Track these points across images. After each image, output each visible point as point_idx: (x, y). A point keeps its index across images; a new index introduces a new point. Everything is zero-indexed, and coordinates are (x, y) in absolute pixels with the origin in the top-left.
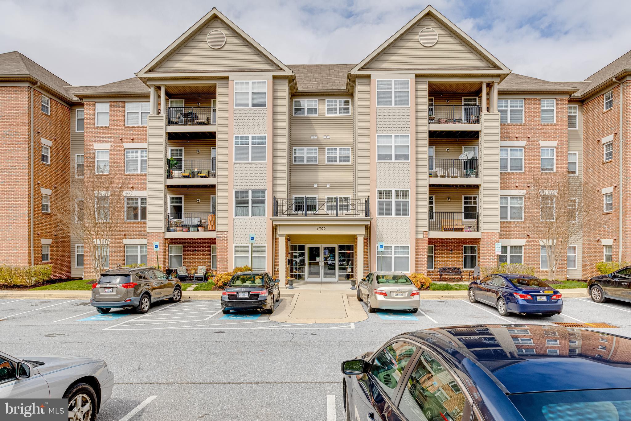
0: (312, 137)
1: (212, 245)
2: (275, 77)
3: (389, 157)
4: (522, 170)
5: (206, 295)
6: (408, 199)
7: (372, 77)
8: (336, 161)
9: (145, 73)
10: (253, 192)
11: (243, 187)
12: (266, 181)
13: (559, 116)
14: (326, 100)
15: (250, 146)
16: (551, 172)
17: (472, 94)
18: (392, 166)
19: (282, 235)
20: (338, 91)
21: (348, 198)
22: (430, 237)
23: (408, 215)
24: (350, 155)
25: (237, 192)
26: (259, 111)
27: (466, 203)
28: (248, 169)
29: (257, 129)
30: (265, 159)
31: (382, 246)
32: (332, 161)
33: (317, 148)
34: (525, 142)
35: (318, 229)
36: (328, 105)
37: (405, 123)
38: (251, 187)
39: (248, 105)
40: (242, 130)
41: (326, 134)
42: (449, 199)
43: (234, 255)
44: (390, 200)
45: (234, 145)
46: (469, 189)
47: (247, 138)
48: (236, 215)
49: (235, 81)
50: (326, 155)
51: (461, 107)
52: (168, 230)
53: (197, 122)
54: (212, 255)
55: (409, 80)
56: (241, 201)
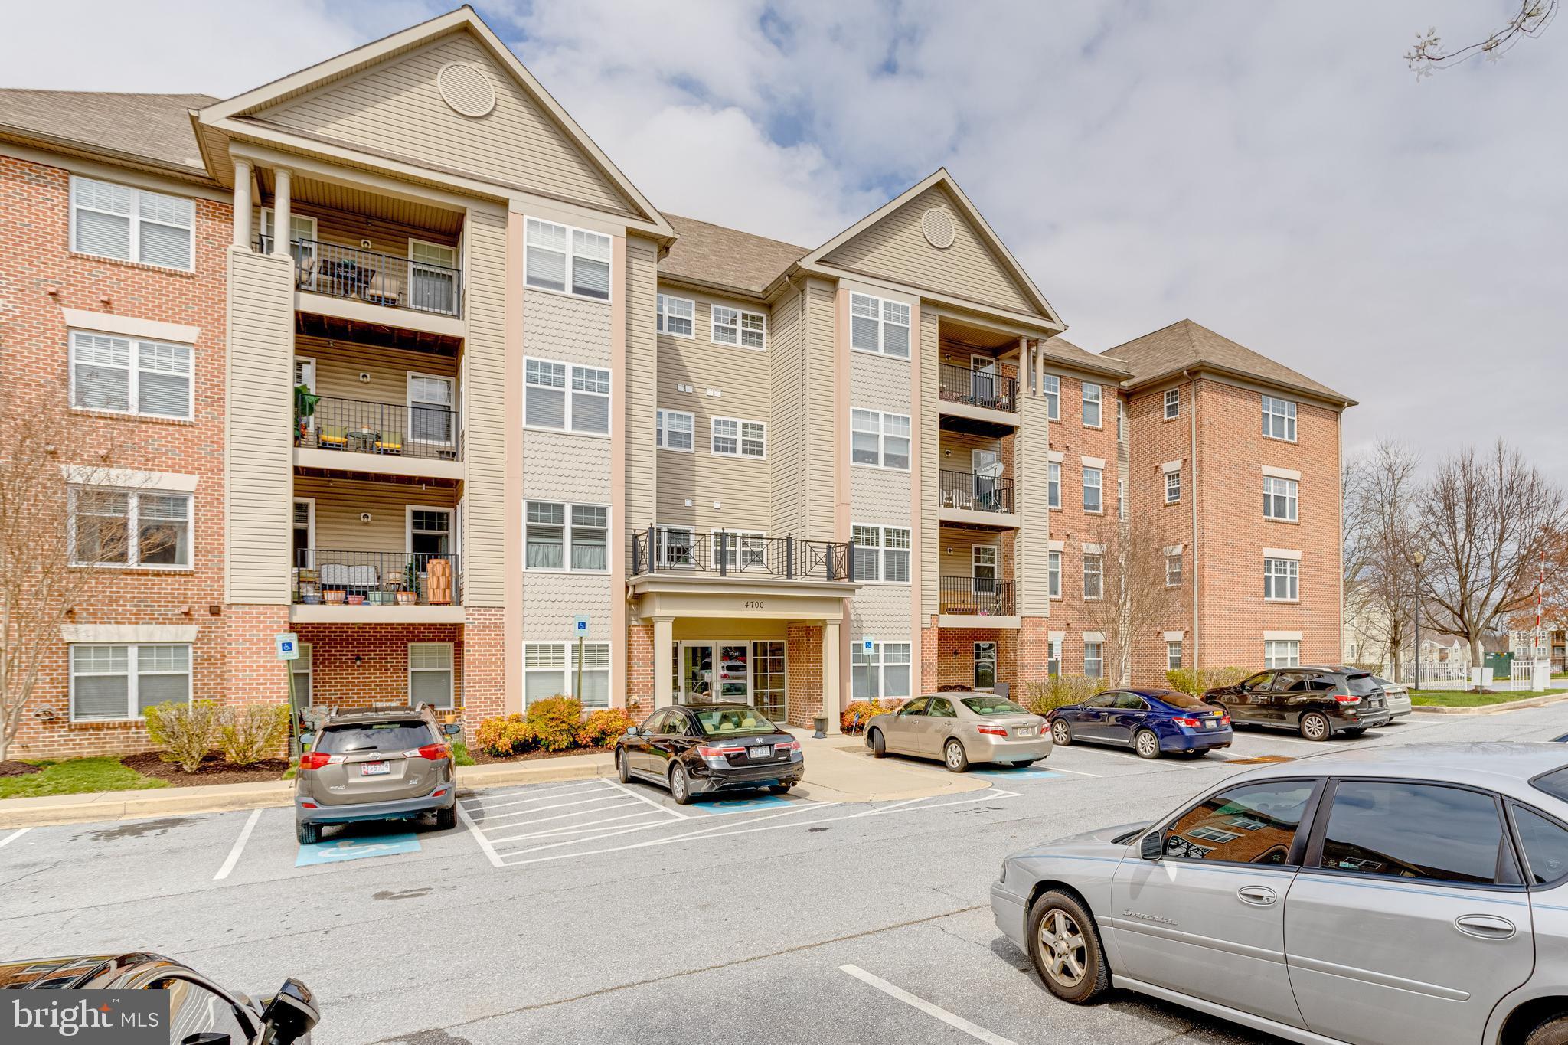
0: (681, 388)
1: (410, 644)
2: (631, 233)
3: (873, 457)
4: (1057, 505)
5: (497, 776)
6: (908, 547)
7: (842, 283)
8: (733, 450)
9: (231, 117)
10: (576, 509)
11: (550, 494)
12: (608, 484)
13: (1107, 417)
14: (713, 306)
15: (568, 390)
16: (1096, 512)
17: (986, 352)
18: (879, 476)
19: (664, 619)
20: (743, 292)
21: (760, 538)
22: (940, 626)
23: (907, 580)
24: (764, 440)
25: (531, 506)
26: (589, 307)
27: (977, 560)
28: (563, 450)
29: (586, 352)
30: (606, 430)
31: (870, 643)
32: (725, 449)
33: (693, 415)
34: (1063, 454)
35: (747, 606)
36: (717, 319)
37: (903, 392)
38: (570, 495)
39: (561, 286)
40: (546, 346)
41: (715, 385)
42: (950, 551)
43: (524, 670)
44: (875, 548)
45: (525, 384)
46: (983, 533)
47: (561, 369)
48: (528, 565)
49: (526, 217)
50: (713, 435)
51: (968, 372)
52: (299, 599)
53: (373, 296)
54: (410, 670)
55: (909, 305)
56: (541, 528)
